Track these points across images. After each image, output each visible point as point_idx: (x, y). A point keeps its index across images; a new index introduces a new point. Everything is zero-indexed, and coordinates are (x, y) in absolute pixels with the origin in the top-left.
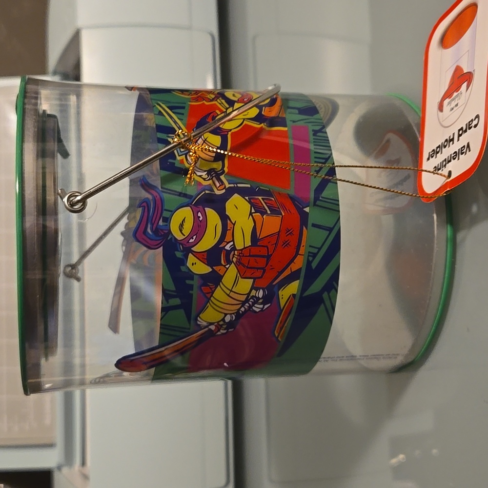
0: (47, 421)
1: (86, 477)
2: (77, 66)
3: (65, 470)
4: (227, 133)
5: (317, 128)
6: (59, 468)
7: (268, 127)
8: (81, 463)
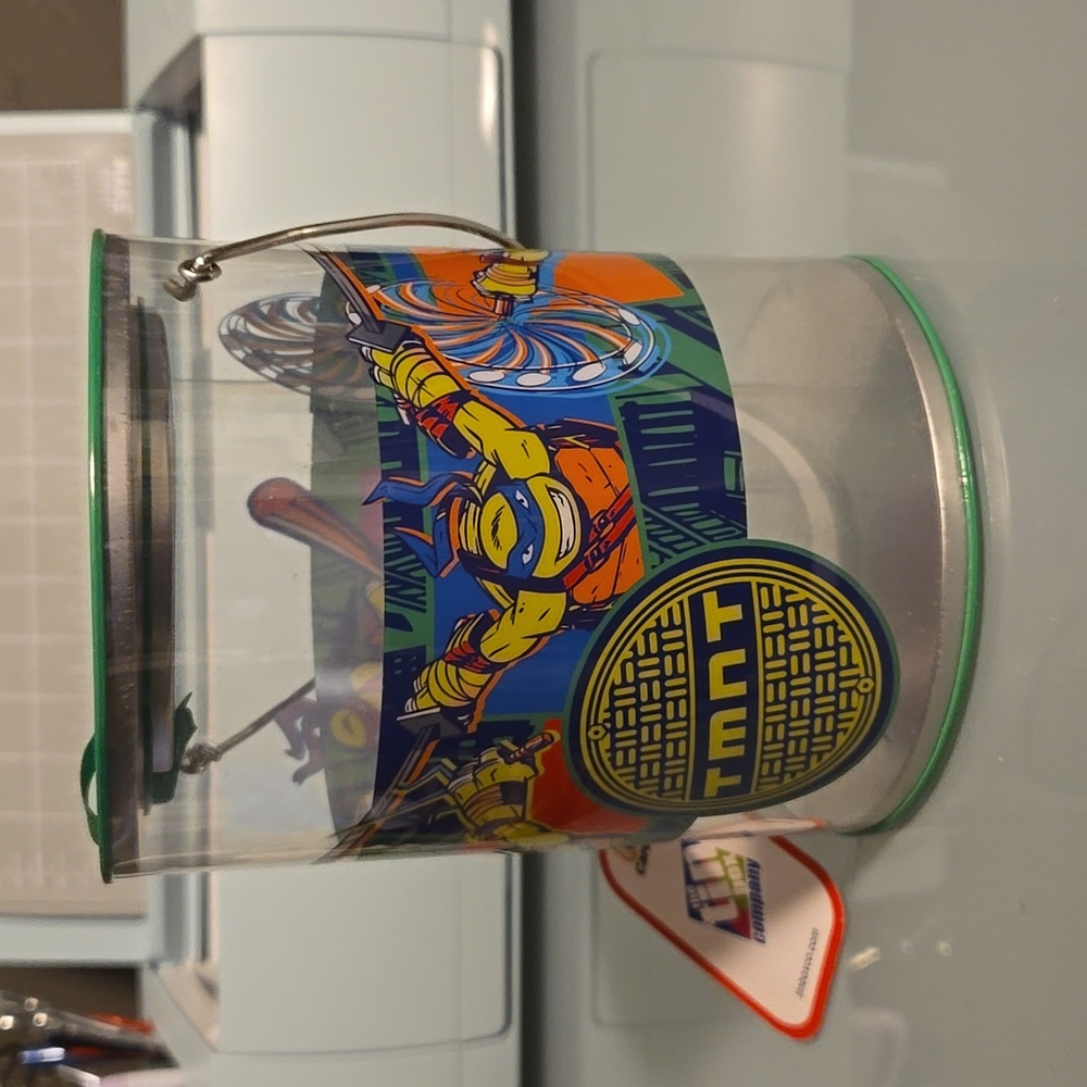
1: (210, 988)
2: (196, 95)
3: (166, 969)
6: (154, 965)
8: (200, 956)
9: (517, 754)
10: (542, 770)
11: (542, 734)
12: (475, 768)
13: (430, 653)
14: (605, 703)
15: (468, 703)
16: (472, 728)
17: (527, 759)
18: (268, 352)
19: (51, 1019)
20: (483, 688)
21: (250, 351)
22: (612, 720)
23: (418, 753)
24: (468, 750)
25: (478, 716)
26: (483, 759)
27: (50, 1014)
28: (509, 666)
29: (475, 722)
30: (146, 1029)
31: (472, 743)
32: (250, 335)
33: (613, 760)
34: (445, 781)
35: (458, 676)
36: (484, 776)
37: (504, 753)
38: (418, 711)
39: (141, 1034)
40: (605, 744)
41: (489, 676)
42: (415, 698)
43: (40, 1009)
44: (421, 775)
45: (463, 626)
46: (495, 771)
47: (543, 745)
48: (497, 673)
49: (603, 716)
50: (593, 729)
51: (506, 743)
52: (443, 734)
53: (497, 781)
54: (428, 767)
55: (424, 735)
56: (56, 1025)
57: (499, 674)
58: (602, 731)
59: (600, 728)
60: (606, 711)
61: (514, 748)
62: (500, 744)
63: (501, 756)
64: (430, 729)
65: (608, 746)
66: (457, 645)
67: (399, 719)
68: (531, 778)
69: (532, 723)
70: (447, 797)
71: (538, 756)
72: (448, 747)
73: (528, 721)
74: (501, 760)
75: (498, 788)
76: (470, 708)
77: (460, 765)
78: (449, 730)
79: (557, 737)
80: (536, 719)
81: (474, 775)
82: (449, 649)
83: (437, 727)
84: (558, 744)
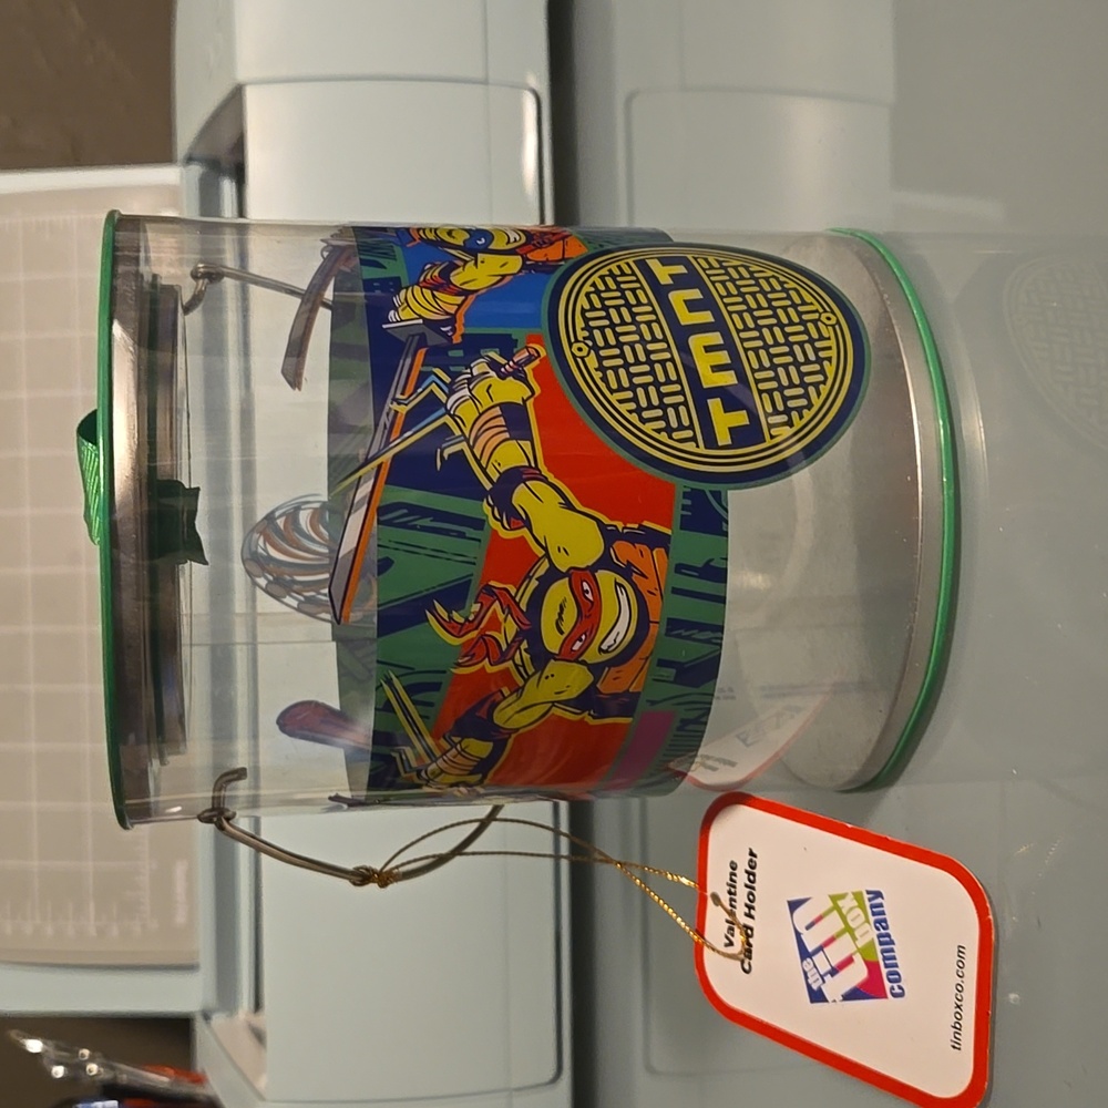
0: (181, 918)
1: (259, 1036)
4: (506, 736)
5: (692, 715)
6: (207, 1016)
7: (594, 718)
8: (252, 1006)
9: (507, 367)
10: (538, 391)
11: (527, 348)
12: (470, 381)
13: (405, 282)
14: (580, 323)
15: (447, 317)
16: (457, 339)
17: (519, 375)
18: (288, 578)
19: (102, 1070)
20: (460, 306)
21: (271, 578)
22: (592, 337)
23: (408, 361)
24: (457, 362)
25: (461, 329)
26: (475, 372)
27: (100, 1065)
28: (480, 293)
29: (459, 332)
30: (199, 1080)
31: (460, 353)
32: (270, 558)
33: (605, 379)
34: (443, 397)
35: (434, 296)
36: (479, 390)
37: (493, 365)
38: (402, 321)
39: (194, 1085)
40: (592, 362)
41: (463, 298)
42: (396, 309)
43: (92, 1059)
44: (416, 387)
45: (431, 268)
46: (490, 386)
47: (530, 360)
48: (470, 297)
49: (581, 334)
50: (575, 346)
51: (494, 355)
52: (430, 343)
53: (495, 402)
54: (423, 377)
55: (412, 342)
56: (107, 1075)
57: (472, 298)
58: (586, 349)
59: (581, 345)
60: (583, 329)
61: (503, 361)
62: (488, 356)
63: (492, 370)
64: (417, 338)
65: (597, 365)
66: (429, 277)
67: (384, 326)
68: (529, 398)
69: (514, 337)
70: (447, 419)
71: (528, 369)
72: (438, 356)
73: (510, 335)
74: (493, 373)
75: (497, 411)
76: (452, 320)
77: (454, 376)
78: (434, 339)
79: (543, 353)
80: (517, 333)
81: (470, 391)
82: (422, 279)
83: (423, 337)
84: (545, 358)
